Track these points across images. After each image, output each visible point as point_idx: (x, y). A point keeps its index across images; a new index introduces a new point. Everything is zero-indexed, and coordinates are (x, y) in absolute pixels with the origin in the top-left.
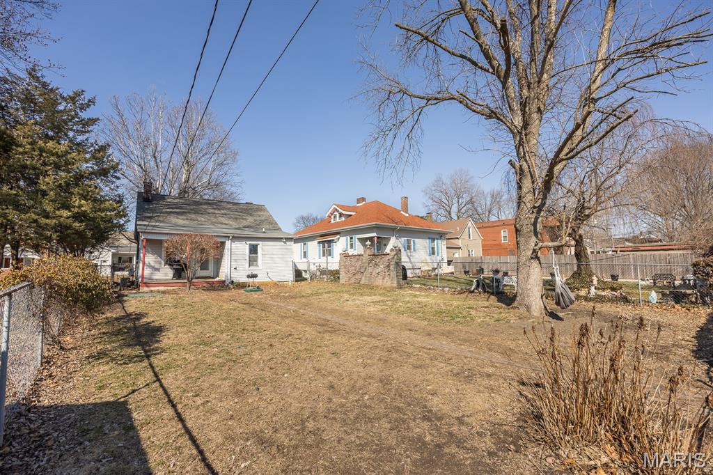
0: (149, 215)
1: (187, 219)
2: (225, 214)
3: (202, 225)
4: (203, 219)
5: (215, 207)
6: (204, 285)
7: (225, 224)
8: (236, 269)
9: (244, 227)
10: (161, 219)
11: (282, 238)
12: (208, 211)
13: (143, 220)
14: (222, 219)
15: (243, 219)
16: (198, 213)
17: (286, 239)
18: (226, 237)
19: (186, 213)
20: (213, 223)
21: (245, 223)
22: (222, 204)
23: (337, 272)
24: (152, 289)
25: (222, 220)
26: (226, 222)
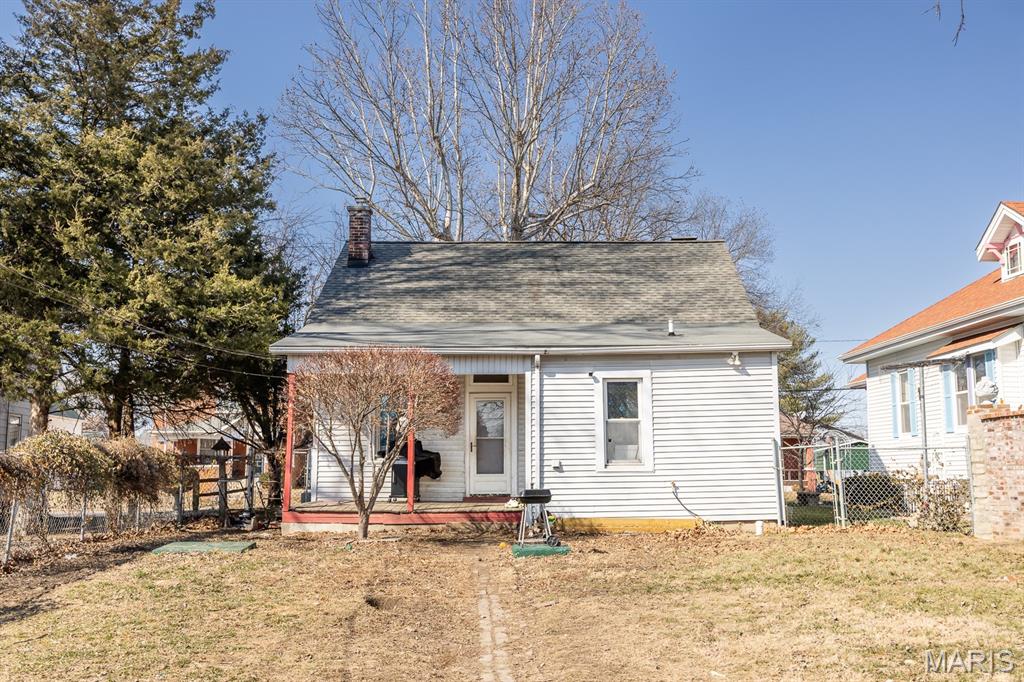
0: (344, 304)
1: (445, 309)
2: (572, 284)
3: (479, 323)
4: (492, 305)
5: (548, 262)
6: (454, 524)
7: (558, 316)
8: (558, 469)
9: (619, 322)
10: (370, 313)
11: (727, 354)
12: (519, 278)
13: (321, 321)
14: (552, 299)
15: (626, 294)
16: (488, 288)
17: (743, 354)
18: (524, 357)
19: (449, 289)
20: (517, 318)
21: (628, 307)
22: (576, 250)
23: (962, 489)
24: (313, 528)
25: (553, 303)
26: (565, 310)
